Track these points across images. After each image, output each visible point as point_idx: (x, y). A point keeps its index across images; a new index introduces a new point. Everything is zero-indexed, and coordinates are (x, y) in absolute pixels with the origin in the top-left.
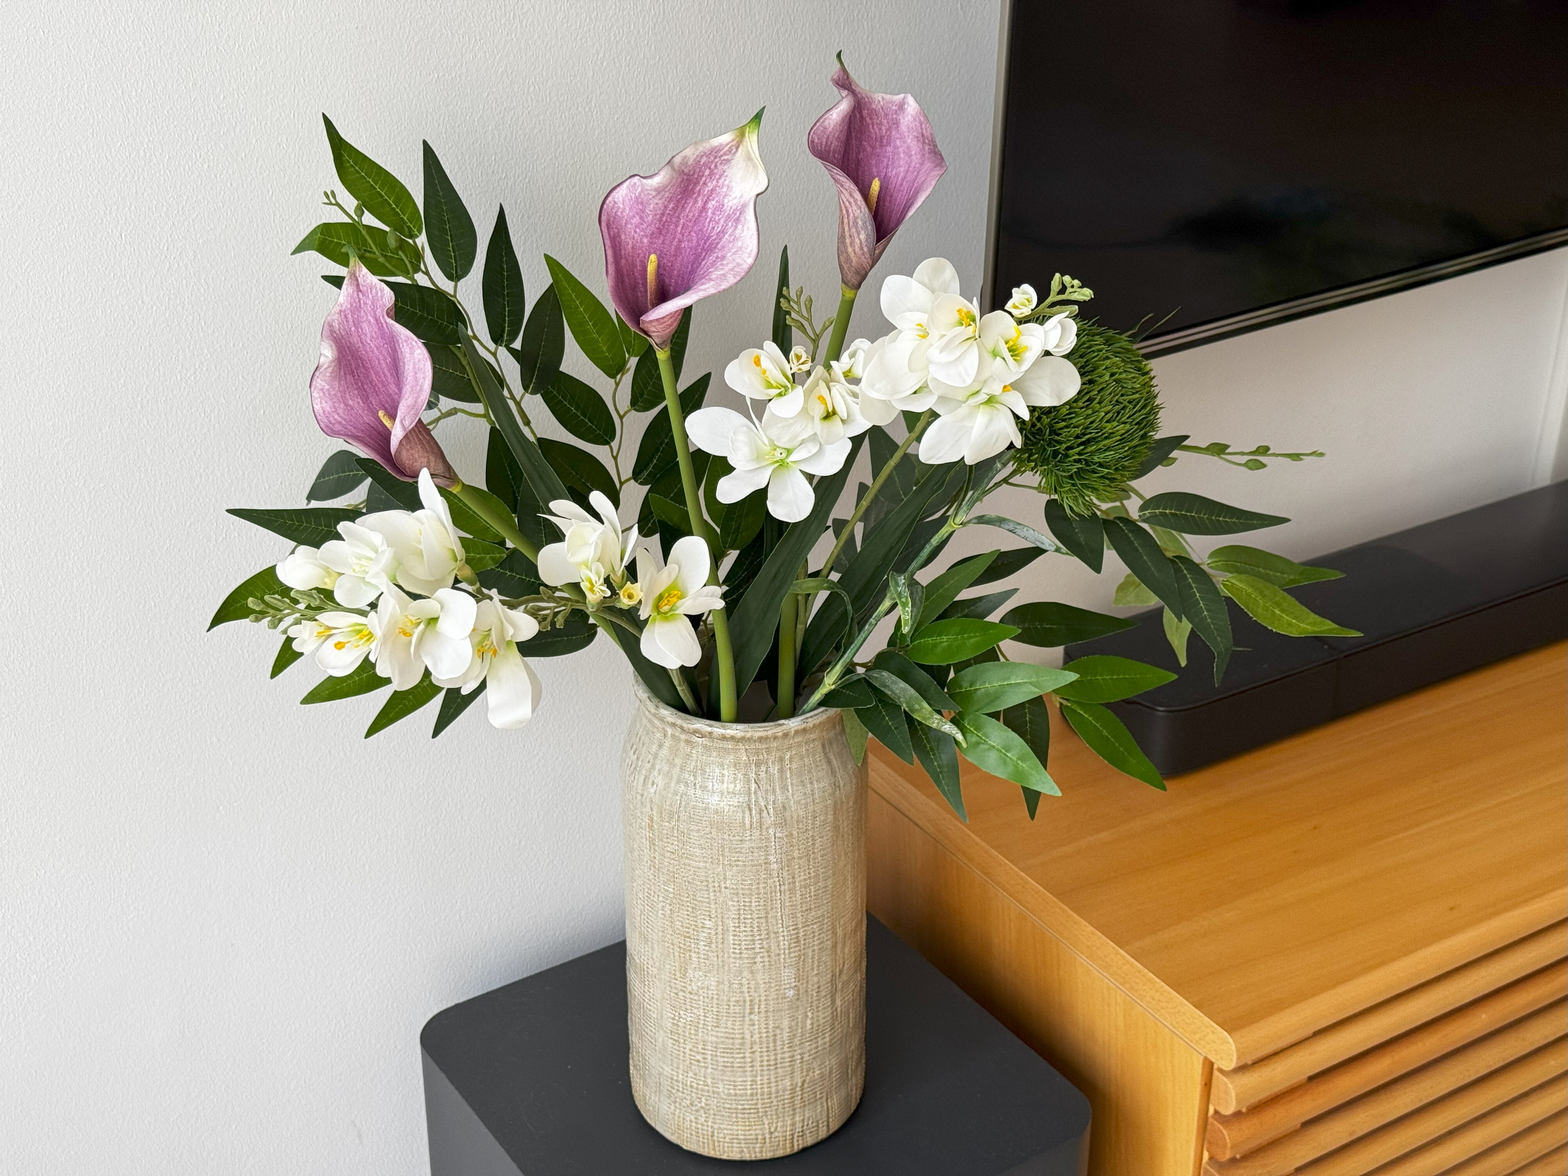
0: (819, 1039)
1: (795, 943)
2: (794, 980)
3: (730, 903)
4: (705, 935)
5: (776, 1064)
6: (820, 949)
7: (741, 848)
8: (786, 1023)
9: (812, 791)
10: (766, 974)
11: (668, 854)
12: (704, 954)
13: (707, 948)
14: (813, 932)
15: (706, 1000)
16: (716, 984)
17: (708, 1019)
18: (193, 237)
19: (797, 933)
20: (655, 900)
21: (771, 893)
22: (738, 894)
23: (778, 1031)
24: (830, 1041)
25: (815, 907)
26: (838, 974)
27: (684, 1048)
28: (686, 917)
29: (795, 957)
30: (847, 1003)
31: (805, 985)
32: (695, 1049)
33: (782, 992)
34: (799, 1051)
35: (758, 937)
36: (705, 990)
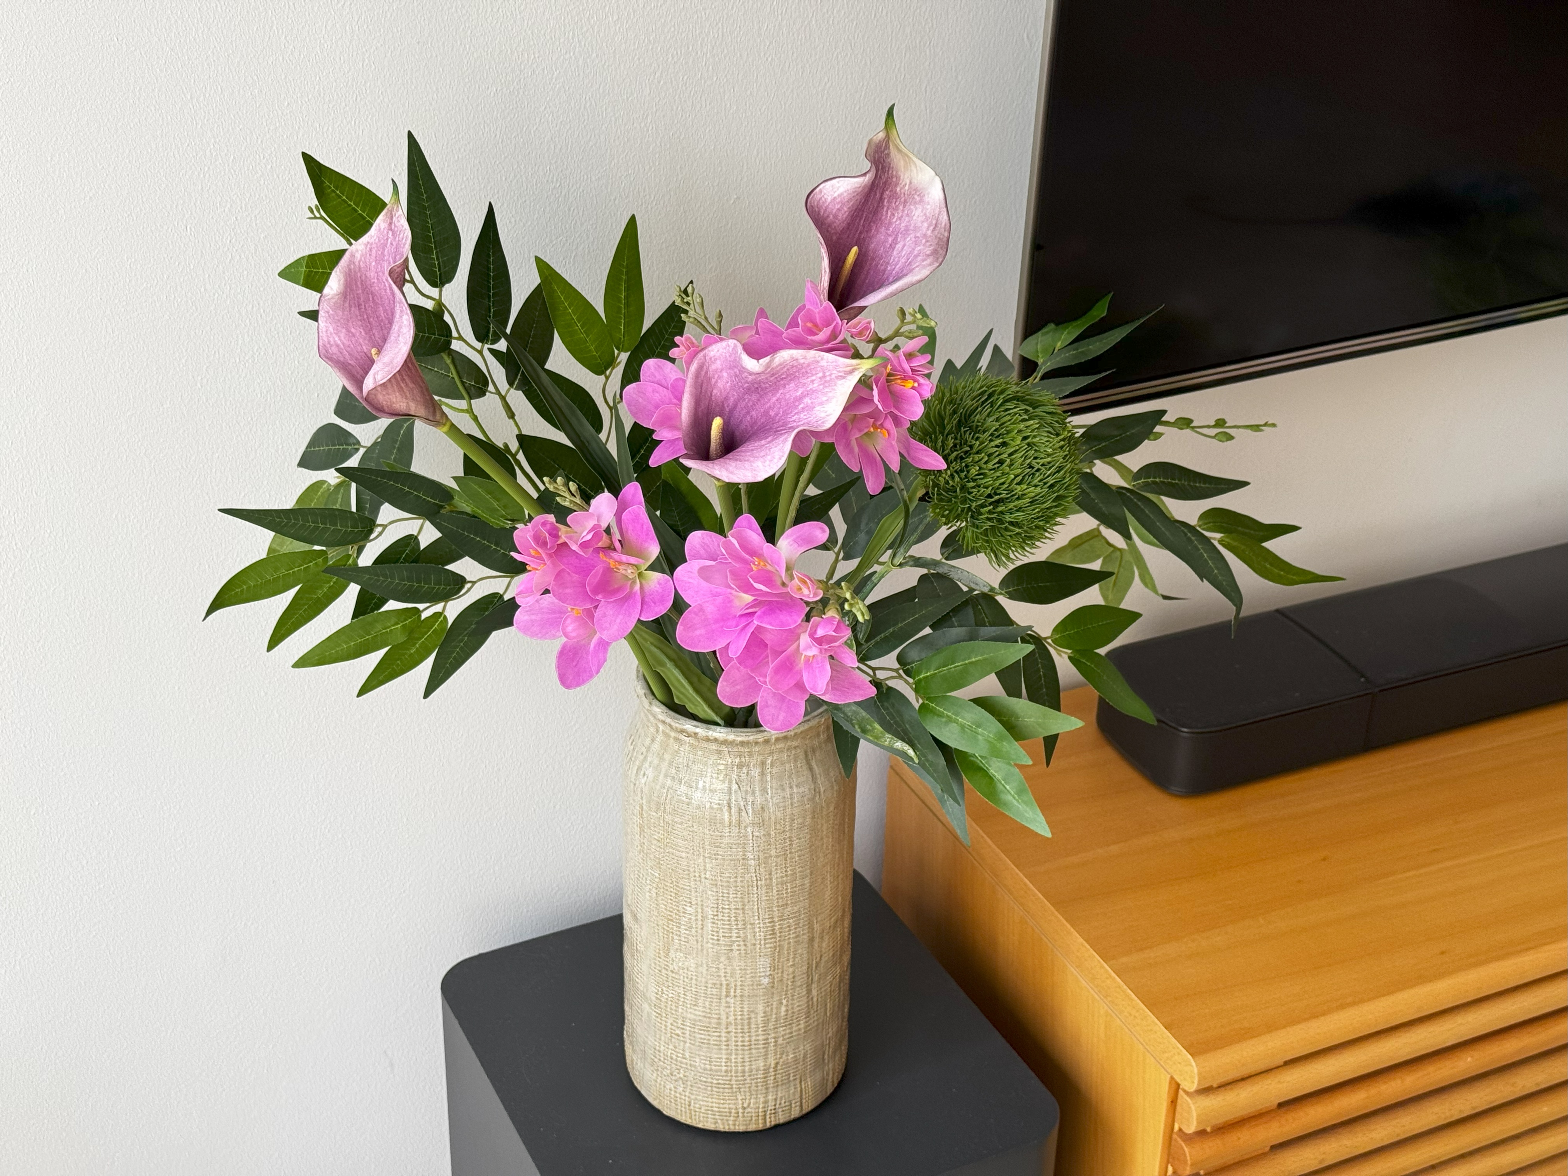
0: (794, 1025)
1: (770, 935)
2: (769, 969)
3: (710, 893)
4: (686, 920)
5: (750, 1045)
6: (796, 942)
7: (721, 843)
8: (760, 1008)
9: (791, 795)
10: (742, 962)
11: (655, 842)
12: (685, 938)
13: (687, 932)
14: (789, 926)
15: (686, 979)
16: (695, 966)
17: (688, 998)
18: (255, 232)
19: (773, 926)
20: (644, 882)
21: (748, 887)
22: (716, 885)
23: (753, 1015)
24: (806, 1027)
25: (792, 903)
26: (814, 966)
27: (666, 1022)
28: (669, 901)
29: (771, 948)
30: (823, 993)
31: (780, 975)
32: (675, 1024)
33: (758, 979)
34: (773, 1035)
35: (735, 927)
36: (685, 971)
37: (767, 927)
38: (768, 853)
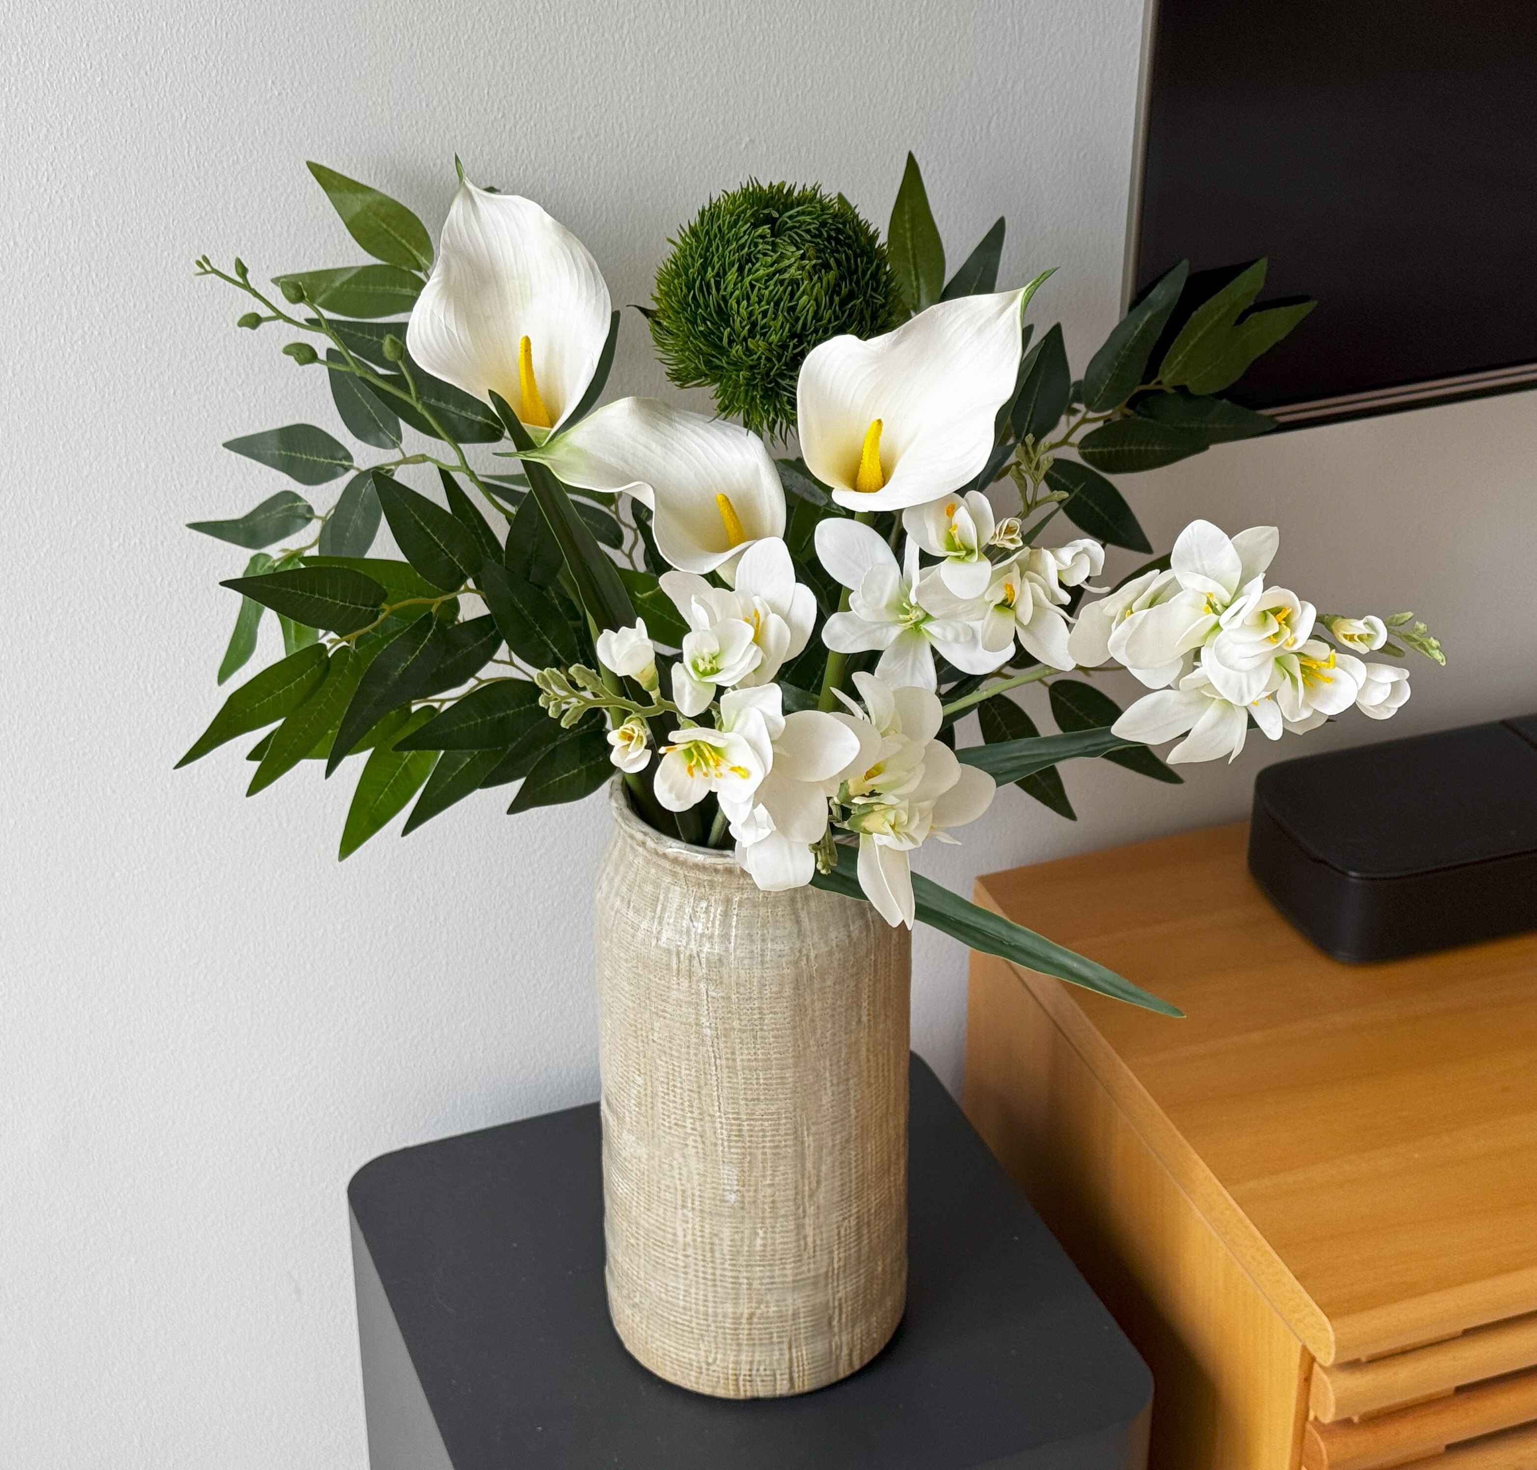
0: (776, 1265)
1: (736, 1136)
2: (736, 1182)
5: (715, 1280)
6: (775, 1153)
8: (726, 1233)
9: (763, 950)
10: (701, 1164)
14: (763, 1130)
19: (740, 1125)
21: (704, 1064)
23: (717, 1240)
25: (767, 1099)
29: (737, 1154)
31: (752, 1191)
33: (720, 1192)
34: (746, 1274)
35: (690, 1114)
37: (732, 1125)
38: (729, 1024)
